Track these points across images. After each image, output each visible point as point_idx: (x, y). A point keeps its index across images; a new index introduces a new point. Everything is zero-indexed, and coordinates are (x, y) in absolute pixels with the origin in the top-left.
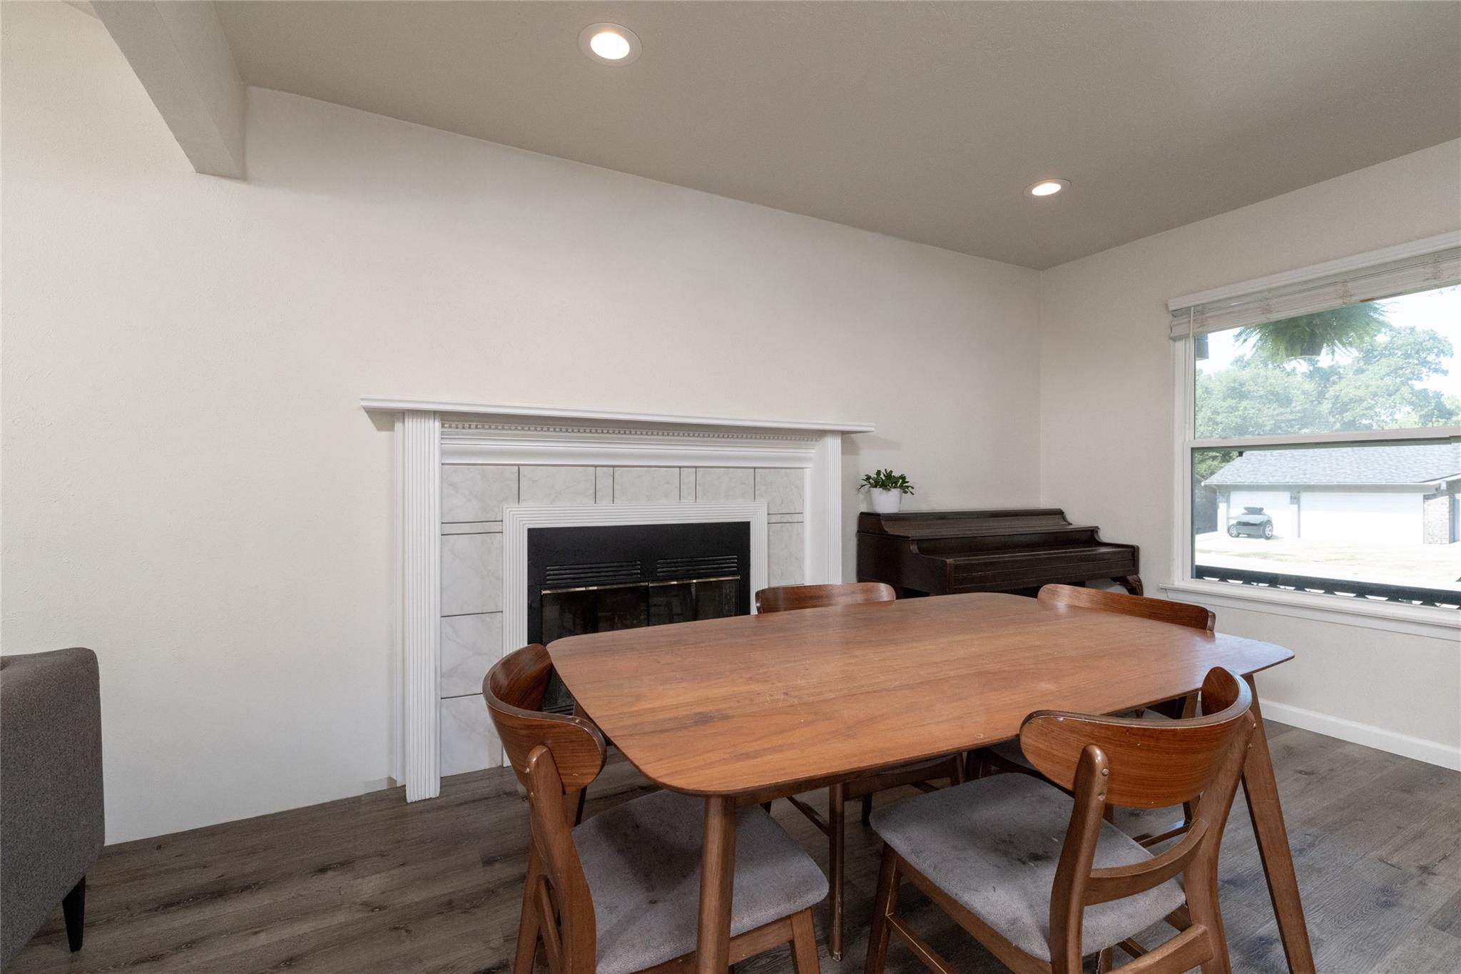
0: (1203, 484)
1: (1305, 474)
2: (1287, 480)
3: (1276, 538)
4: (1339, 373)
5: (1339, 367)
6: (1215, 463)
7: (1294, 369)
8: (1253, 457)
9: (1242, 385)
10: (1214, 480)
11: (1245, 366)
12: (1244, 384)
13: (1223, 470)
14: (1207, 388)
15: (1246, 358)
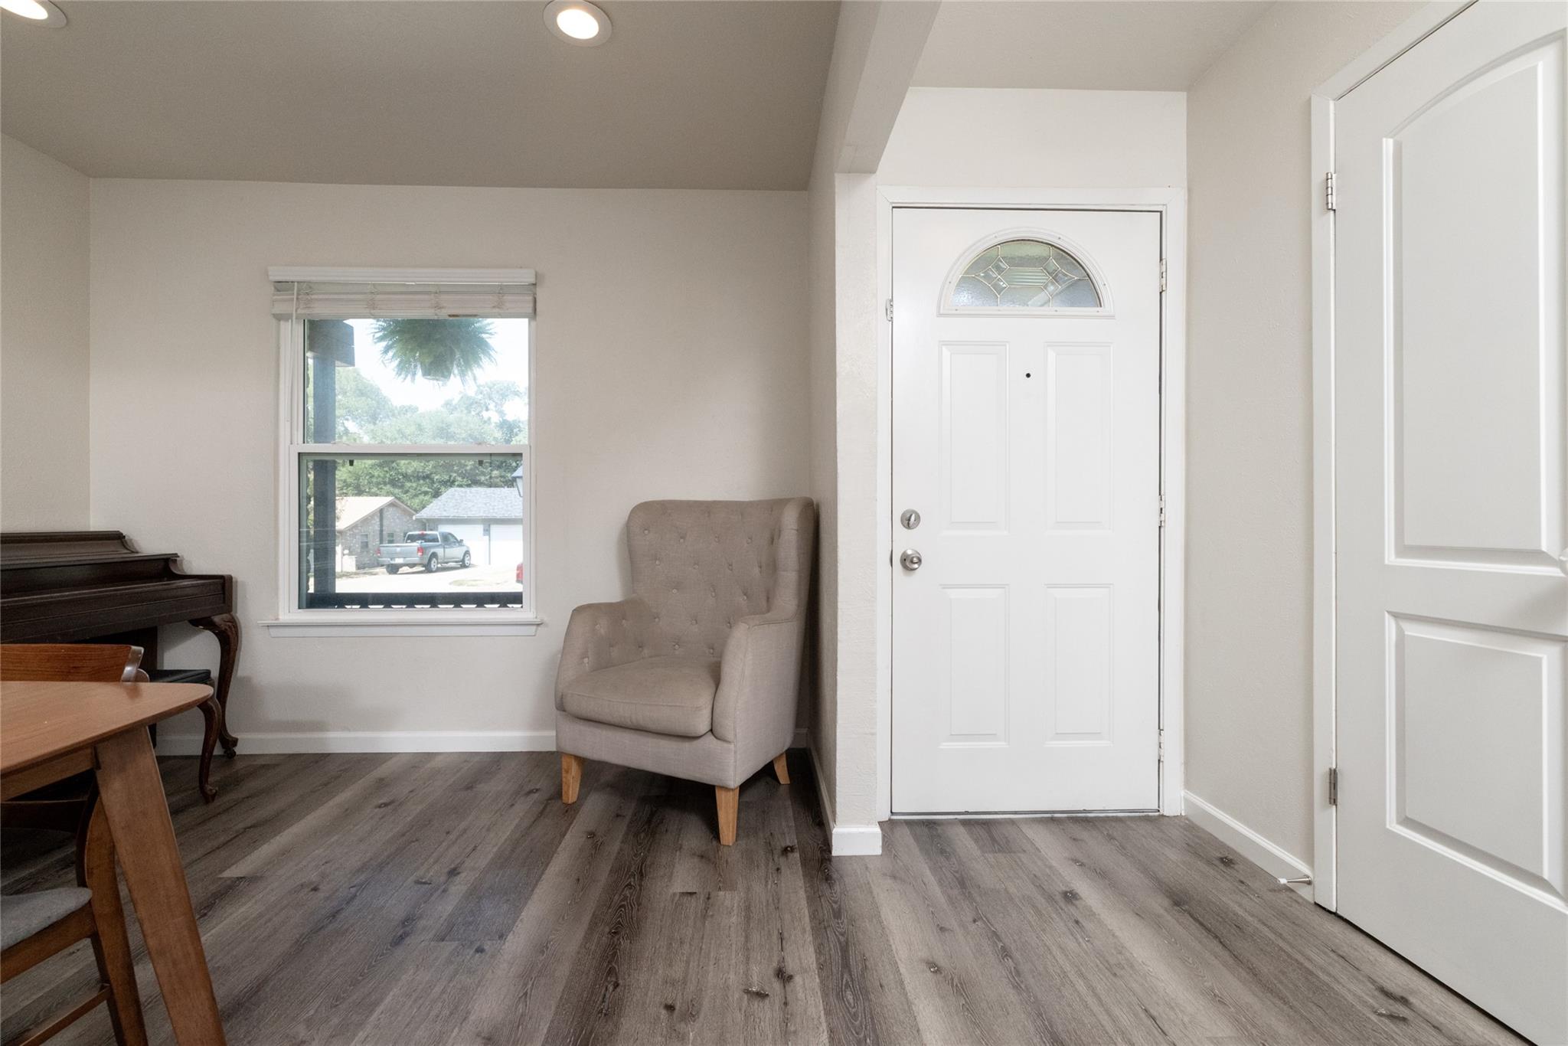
0: (414, 518)
1: (493, 509)
2: (481, 514)
3: (474, 566)
4: (519, 427)
5: (519, 422)
6: (427, 498)
7: (489, 419)
8: (457, 493)
9: (449, 426)
10: (425, 514)
11: (453, 410)
12: (450, 425)
13: (432, 504)
14: (419, 425)
15: (454, 403)
